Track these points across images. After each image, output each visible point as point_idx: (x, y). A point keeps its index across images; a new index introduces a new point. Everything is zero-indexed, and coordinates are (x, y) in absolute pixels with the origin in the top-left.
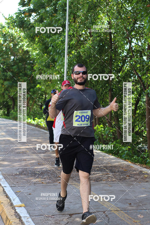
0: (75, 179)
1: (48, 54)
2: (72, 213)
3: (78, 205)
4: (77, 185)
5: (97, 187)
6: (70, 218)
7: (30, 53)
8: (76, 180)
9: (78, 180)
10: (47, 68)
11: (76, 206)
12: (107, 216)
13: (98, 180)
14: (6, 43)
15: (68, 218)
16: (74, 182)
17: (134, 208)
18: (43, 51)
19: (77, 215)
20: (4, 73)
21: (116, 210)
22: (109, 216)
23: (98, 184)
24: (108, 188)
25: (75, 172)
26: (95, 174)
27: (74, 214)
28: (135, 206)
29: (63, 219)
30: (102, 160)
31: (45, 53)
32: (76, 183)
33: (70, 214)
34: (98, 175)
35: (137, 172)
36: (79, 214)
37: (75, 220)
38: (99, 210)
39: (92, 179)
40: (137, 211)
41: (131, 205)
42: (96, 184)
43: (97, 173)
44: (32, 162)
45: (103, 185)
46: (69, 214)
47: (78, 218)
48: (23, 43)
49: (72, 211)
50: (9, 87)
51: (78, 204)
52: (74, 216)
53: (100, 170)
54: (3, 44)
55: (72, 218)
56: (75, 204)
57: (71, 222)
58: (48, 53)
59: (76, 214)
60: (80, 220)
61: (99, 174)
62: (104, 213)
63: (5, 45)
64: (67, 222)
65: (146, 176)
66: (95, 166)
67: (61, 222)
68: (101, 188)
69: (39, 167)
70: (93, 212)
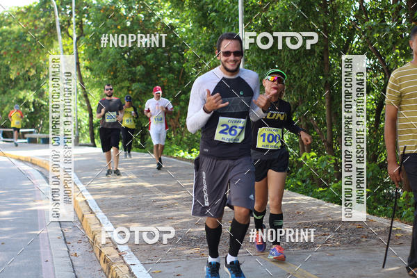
1: (208, 27)
7: (177, 29)
10: (208, 53)
13: (307, 247)
14: (132, 14)
18: (199, 22)
20: (130, 69)
23: (308, 252)
24: (327, 259)
31: (204, 26)
35: (383, 229)
42: (303, 252)
44: (184, 220)
45: (316, 253)
48: (162, 11)
50: (141, 93)
54: (125, 16)
58: (210, 25)
63: (130, 18)
65: (399, 235)
69: (197, 229)
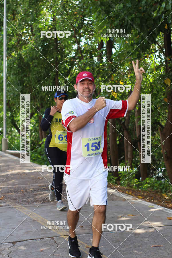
0: (18, 201)
2: (16, 241)
3: (22, 231)
4: (20, 208)
5: (44, 209)
6: (13, 246)
8: (20, 202)
9: (21, 202)
11: (20, 232)
12: (55, 242)
13: (45, 201)
15: (10, 247)
16: (18, 204)
17: (86, 231)
19: (21, 243)
21: (65, 234)
22: (58, 242)
23: (45, 205)
25: (18, 192)
26: (41, 194)
27: (18, 242)
28: (88, 229)
29: (5, 248)
30: (49, 177)
32: (20, 206)
33: (13, 242)
34: (45, 195)
36: (23, 242)
37: (19, 249)
38: (47, 236)
39: (38, 200)
40: (90, 235)
41: (82, 228)
42: (42, 205)
43: (44, 193)
45: (51, 206)
46: (11, 242)
47: (23, 246)
49: (15, 238)
51: (22, 229)
52: (17, 244)
53: (47, 189)
55: (15, 247)
56: (18, 230)
57: (15, 251)
59: (20, 241)
60: (24, 248)
61: (46, 193)
62: (52, 238)
64: (9, 251)
66: (41, 185)
67: (3, 252)
68: (48, 210)
70: (40, 238)
